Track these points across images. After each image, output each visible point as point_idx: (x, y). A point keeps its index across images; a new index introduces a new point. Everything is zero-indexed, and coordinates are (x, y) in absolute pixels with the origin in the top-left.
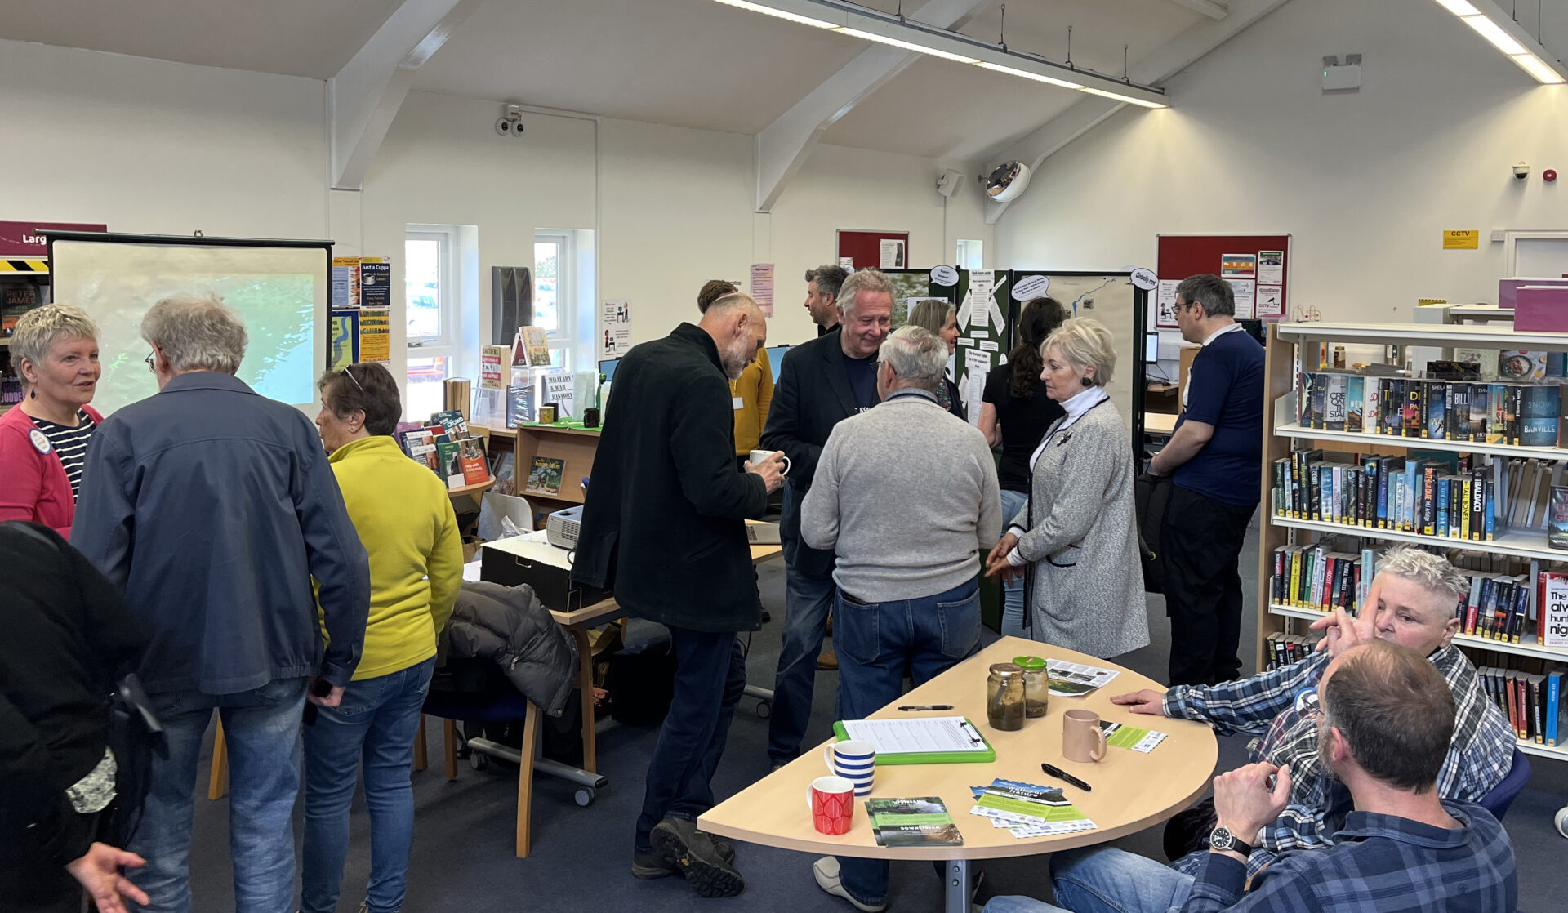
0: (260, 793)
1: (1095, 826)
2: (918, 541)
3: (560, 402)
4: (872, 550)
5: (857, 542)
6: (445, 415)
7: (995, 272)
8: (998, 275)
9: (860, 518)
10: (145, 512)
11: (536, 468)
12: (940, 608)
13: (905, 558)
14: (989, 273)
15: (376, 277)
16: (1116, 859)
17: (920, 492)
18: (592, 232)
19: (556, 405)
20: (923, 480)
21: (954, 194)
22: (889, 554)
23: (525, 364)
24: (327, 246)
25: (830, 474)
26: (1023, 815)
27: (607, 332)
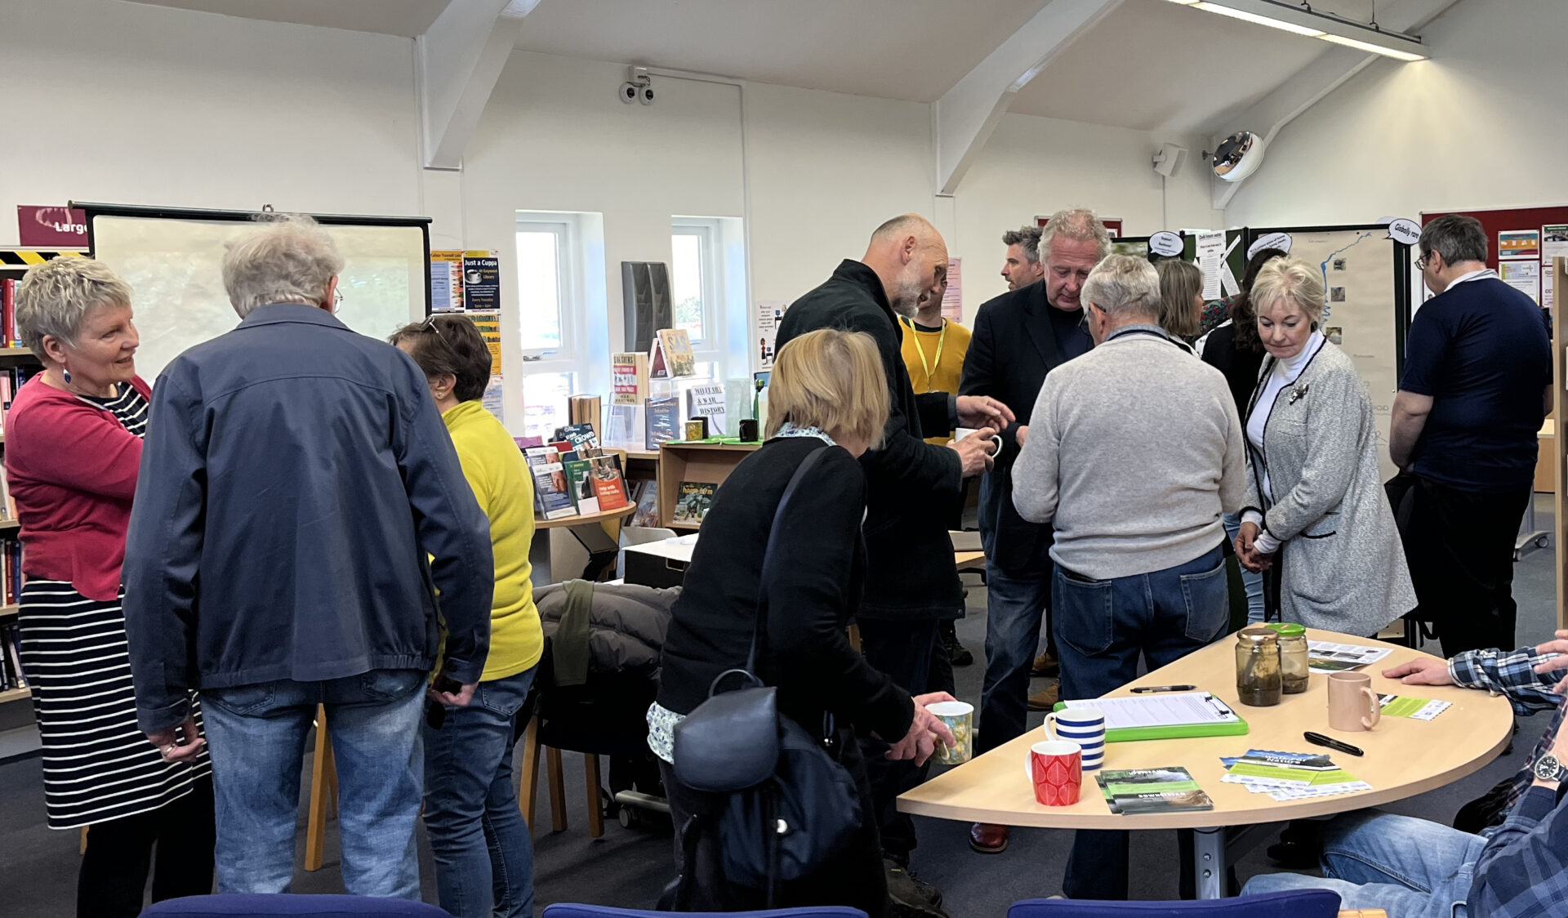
0: (375, 806)
1: (1368, 786)
2: (1156, 504)
3: (709, 417)
4: (1102, 517)
5: (1083, 510)
6: (572, 429)
7: (1227, 232)
8: (1231, 236)
9: (1087, 481)
10: (217, 465)
11: (685, 495)
12: (1184, 582)
13: (1141, 524)
14: (1220, 235)
15: (482, 275)
16: (1395, 824)
17: (1158, 444)
18: (741, 219)
19: (705, 420)
20: (1161, 430)
21: (1174, 172)
22: (1121, 521)
23: (666, 375)
24: (423, 224)
25: (1050, 430)
26: (1283, 780)
27: (763, 340)
